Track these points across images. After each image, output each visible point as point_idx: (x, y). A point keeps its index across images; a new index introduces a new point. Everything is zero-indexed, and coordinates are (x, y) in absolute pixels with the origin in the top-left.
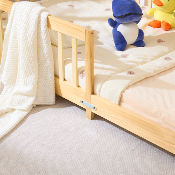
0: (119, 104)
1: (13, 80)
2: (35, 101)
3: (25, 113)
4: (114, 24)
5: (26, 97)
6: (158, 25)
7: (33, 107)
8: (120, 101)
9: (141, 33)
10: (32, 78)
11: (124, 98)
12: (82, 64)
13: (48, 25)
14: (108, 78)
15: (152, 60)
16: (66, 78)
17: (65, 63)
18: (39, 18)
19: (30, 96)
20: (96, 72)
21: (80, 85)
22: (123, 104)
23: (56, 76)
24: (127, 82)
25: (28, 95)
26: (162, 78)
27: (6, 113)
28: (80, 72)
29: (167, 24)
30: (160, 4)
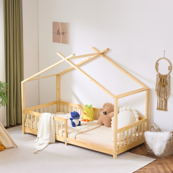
0: (75, 139)
1: (42, 136)
2: (49, 141)
3: (47, 145)
4: (71, 119)
6: (85, 120)
9: (80, 122)
10: (49, 135)
11: (76, 137)
12: (64, 129)
13: (54, 119)
14: (71, 132)
15: (83, 129)
16: (59, 134)
17: (58, 130)
18: (51, 117)
19: (48, 140)
20: (68, 131)
21: (63, 135)
22: (76, 139)
23: (56, 134)
24: (77, 133)
25: (47, 140)
26: (86, 133)
28: (63, 132)
29: (88, 120)
30: (85, 114)
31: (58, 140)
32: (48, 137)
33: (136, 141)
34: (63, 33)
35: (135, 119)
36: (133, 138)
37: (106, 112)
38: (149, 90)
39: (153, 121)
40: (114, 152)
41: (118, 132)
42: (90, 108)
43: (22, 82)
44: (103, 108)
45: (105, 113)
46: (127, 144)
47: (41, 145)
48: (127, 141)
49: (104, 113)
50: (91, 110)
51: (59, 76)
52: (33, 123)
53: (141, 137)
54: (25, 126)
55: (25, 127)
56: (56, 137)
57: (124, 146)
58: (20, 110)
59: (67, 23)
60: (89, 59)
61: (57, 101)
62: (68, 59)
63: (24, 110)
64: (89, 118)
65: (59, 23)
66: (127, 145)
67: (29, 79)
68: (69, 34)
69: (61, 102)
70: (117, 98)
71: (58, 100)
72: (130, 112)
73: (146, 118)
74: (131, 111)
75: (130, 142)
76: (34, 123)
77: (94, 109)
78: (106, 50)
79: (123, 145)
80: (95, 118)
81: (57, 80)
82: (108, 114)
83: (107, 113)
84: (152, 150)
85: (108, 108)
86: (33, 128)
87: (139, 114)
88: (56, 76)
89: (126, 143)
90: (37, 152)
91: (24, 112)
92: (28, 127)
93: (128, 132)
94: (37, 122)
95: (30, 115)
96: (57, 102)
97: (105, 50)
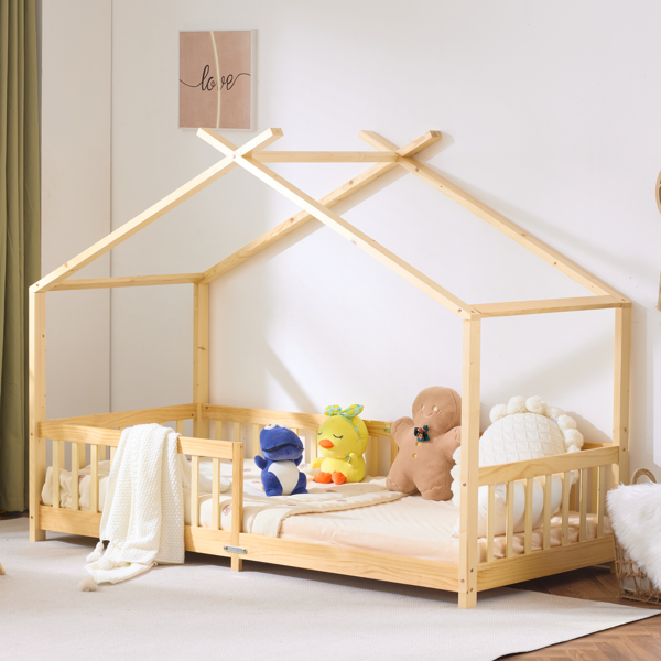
0: (279, 536)
3: (146, 567)
4: (263, 464)
5: (144, 551)
6: (328, 479)
7: (154, 566)
8: (280, 533)
9: (302, 477)
10: (154, 524)
11: (285, 528)
12: (225, 498)
13: (179, 449)
14: (262, 509)
16: (201, 523)
17: (200, 501)
18: (166, 440)
19: (150, 549)
20: (245, 504)
21: (223, 525)
22: (285, 536)
23: (187, 524)
24: (286, 511)
25: (147, 548)
27: (119, 567)
28: (223, 507)
29: (341, 475)
30: (329, 446)
31: (200, 547)
32: (150, 536)
33: (569, 544)
34: (228, 82)
35: (566, 448)
36: (553, 531)
37: (426, 428)
38: (627, 308)
39: (652, 457)
40: (463, 574)
41: (480, 478)
42: (351, 418)
43: (33, 289)
44: (411, 417)
45: (424, 435)
46: (523, 552)
47: (116, 566)
48: (523, 538)
49: (416, 432)
50: (354, 426)
51: (209, 285)
52: (83, 481)
53: (592, 531)
54: (42, 503)
55: (44, 508)
56: (187, 539)
57: (511, 555)
58: (20, 447)
59: (247, 33)
60: (350, 187)
61: (195, 405)
62: (247, 156)
63: (39, 426)
64: (346, 469)
65: (207, 34)
66: (528, 553)
67: (68, 269)
68: (256, 82)
69: (214, 409)
70: (476, 313)
71: (200, 400)
72: (540, 418)
73: (618, 445)
74: (545, 414)
75: (542, 545)
76: (86, 480)
77: (372, 428)
78: (429, 136)
79: (504, 551)
80: (376, 469)
81: (196, 306)
82: (435, 440)
83: (430, 434)
84: (643, 576)
85: (436, 409)
86: (80, 508)
87: (581, 425)
88: (191, 286)
89: (523, 544)
90: (97, 587)
91: (39, 433)
92: (56, 505)
93: (527, 490)
94: (99, 478)
95: (68, 446)
96: (196, 410)
97: (423, 137)
